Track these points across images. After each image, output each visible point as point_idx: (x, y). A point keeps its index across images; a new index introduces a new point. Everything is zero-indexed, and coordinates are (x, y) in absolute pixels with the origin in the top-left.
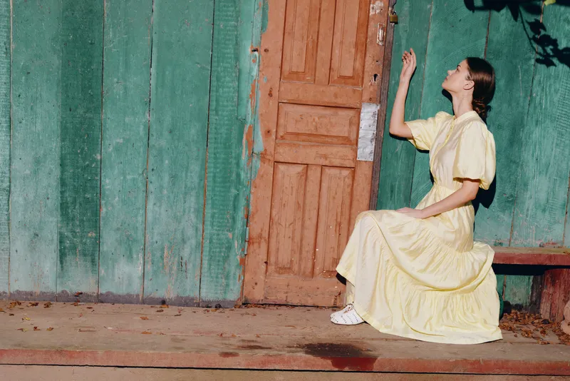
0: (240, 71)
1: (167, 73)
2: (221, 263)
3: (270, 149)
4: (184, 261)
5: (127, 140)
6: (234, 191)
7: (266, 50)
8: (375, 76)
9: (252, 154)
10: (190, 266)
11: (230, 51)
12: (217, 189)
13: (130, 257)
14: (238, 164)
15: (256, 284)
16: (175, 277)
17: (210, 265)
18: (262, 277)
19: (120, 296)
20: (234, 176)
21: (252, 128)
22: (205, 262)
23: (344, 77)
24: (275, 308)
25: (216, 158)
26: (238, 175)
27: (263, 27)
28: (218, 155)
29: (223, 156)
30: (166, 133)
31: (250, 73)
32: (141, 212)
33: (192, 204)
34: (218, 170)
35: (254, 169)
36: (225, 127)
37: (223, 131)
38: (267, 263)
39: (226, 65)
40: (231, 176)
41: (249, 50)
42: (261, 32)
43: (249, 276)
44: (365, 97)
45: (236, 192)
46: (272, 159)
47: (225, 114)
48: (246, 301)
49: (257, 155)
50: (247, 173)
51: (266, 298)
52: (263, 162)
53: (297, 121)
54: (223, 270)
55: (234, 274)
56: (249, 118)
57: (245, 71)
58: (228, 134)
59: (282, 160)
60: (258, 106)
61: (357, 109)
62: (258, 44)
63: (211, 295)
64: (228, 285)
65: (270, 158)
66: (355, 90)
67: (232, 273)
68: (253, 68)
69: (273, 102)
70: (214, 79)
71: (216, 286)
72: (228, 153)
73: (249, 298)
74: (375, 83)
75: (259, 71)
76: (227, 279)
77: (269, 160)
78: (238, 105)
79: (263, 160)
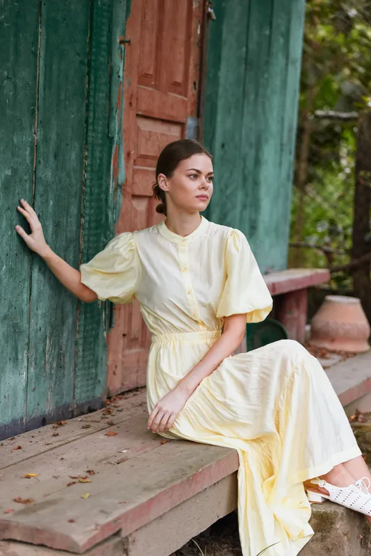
0: (112, 68)
1: (54, 67)
2: (92, 346)
3: (130, 179)
4: (64, 349)
5: (15, 171)
7: (129, 42)
8: (195, 84)
9: (118, 186)
10: (67, 359)
11: (104, 39)
12: (91, 238)
13: (16, 359)
14: (107, 200)
15: (116, 367)
16: (54, 377)
17: (84, 351)
18: (120, 356)
19: (5, 426)
20: (104, 217)
21: (118, 150)
22: (81, 348)
23: (176, 84)
24: (131, 394)
25: (91, 194)
26: (107, 216)
27: (128, 10)
28: (93, 189)
29: (96, 191)
30: (51, 159)
31: (118, 73)
32: (27, 284)
34: (93, 211)
35: (117, 206)
36: (99, 149)
37: (98, 154)
38: (124, 335)
39: (102, 59)
40: (101, 219)
41: (118, 41)
42: (127, 17)
43: (111, 358)
44: (189, 110)
45: (105, 240)
46: (130, 192)
47: (100, 129)
48: (109, 393)
49: (121, 187)
50: (113, 213)
51: (123, 384)
52: (124, 196)
53: (148, 140)
54: (93, 355)
55: (102, 359)
56: (116, 135)
57: (115, 69)
58: (101, 159)
59: (137, 193)
60: (122, 119)
61: (182, 125)
62: (124, 33)
63: (84, 395)
64: (96, 375)
65: (128, 189)
66: (183, 100)
67: (100, 357)
68: (120, 65)
69: (132, 114)
70: (92, 79)
71: (88, 380)
72: (100, 186)
73: (111, 389)
74: (195, 92)
75: (124, 70)
76: (96, 367)
77: (128, 193)
78: (109, 118)
79: (124, 193)
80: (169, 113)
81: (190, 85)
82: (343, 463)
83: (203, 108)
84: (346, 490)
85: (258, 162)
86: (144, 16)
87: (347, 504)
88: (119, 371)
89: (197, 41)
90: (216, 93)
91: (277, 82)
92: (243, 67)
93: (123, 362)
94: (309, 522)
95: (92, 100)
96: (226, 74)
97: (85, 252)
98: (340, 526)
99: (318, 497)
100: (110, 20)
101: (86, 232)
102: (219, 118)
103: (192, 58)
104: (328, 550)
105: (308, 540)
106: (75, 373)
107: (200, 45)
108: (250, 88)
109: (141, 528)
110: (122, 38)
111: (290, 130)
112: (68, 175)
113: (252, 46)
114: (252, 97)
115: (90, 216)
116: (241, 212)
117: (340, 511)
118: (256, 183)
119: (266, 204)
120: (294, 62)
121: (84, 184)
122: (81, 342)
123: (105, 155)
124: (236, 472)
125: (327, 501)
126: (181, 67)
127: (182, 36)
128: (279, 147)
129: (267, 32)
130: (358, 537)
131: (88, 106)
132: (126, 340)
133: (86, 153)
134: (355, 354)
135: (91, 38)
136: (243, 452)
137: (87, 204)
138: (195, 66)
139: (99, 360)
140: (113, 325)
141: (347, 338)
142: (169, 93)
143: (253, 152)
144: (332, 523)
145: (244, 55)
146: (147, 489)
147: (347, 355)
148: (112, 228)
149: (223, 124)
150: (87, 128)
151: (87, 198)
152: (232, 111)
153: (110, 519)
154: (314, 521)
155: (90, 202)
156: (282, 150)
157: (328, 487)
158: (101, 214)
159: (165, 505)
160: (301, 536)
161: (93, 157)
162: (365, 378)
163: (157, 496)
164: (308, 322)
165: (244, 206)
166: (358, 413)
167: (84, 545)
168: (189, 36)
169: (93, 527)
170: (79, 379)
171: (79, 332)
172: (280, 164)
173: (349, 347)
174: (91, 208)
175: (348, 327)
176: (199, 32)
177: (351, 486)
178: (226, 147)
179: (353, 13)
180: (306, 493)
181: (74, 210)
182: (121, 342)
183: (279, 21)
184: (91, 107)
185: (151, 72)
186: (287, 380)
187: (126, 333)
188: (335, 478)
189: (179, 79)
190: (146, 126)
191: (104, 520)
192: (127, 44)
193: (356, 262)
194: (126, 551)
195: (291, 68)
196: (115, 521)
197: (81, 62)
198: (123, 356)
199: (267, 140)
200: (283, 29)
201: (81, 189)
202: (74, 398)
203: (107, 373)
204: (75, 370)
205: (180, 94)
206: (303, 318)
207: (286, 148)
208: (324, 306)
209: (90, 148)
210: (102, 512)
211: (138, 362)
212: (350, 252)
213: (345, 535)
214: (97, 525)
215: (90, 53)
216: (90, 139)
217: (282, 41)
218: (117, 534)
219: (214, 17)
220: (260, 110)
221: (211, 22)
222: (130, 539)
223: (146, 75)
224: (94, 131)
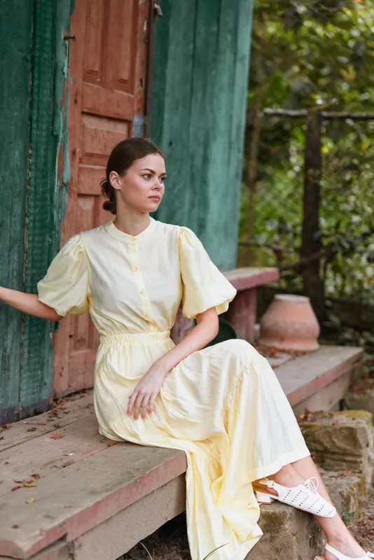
0: (56, 65)
2: (38, 347)
3: (76, 178)
4: (8, 351)
6: (48, 238)
7: (74, 38)
8: (141, 81)
9: (64, 185)
10: (12, 361)
11: (48, 35)
12: (36, 239)
14: (52, 199)
15: (63, 368)
17: (29, 353)
18: (67, 358)
20: (49, 216)
21: (63, 148)
22: (26, 350)
23: (123, 81)
24: (78, 396)
25: (36, 193)
26: (52, 216)
27: (72, 6)
28: (37, 188)
29: (41, 189)
31: (63, 69)
33: (15, 264)
34: (37, 210)
35: (63, 206)
36: (44, 147)
37: (42, 152)
38: (71, 336)
39: (45, 56)
40: (46, 218)
41: (63, 37)
42: (71, 13)
43: (57, 359)
44: (136, 107)
45: (50, 240)
46: (76, 190)
47: (44, 127)
48: (55, 395)
49: (66, 185)
50: (58, 212)
51: (69, 386)
52: (70, 194)
53: (93, 138)
54: (39, 356)
55: (48, 361)
56: (61, 133)
57: (60, 65)
58: (46, 157)
59: (83, 192)
60: (67, 116)
61: (129, 123)
62: (68, 28)
63: (29, 397)
64: (42, 378)
65: (75, 189)
66: (129, 98)
67: (46, 359)
68: (64, 62)
69: (78, 110)
70: (36, 76)
71: (33, 382)
72: (45, 184)
73: (57, 390)
74: (142, 89)
75: (68, 67)
76: (42, 369)
77: (74, 192)
78: (54, 115)
79: (70, 192)
80: (114, 110)
81: (137, 82)
82: (291, 464)
83: (150, 105)
84: (295, 490)
85: (206, 160)
86: (89, 12)
87: (296, 504)
88: (65, 372)
89: (143, 37)
90: (163, 90)
91: (224, 79)
92: (191, 63)
93: (69, 364)
94: (258, 523)
95: (36, 97)
96: (174, 72)
97: (30, 252)
98: (289, 526)
99: (266, 498)
100: (54, 15)
101: (30, 232)
102: (166, 116)
103: (138, 55)
104: (277, 551)
105: (256, 540)
106: (20, 375)
107: (146, 41)
108: (198, 85)
109: (87, 532)
110: (67, 34)
111: (239, 127)
112: (12, 175)
113: (199, 43)
114: (199, 95)
115: (35, 215)
116: (190, 211)
117: (289, 511)
118: (204, 182)
119: (214, 202)
120: (242, 60)
121: (28, 182)
122: (26, 343)
123: (50, 154)
124: (185, 474)
125: (276, 501)
126: (127, 64)
127: (127, 33)
128: (227, 146)
129: (215, 29)
130: (307, 537)
131: (31, 103)
132: (72, 341)
133: (30, 152)
134: (304, 353)
135: (34, 33)
136: (191, 453)
137: (32, 203)
138: (142, 63)
139: (45, 362)
140: (59, 326)
141: (296, 337)
142: (116, 91)
143: (200, 151)
144: (281, 523)
145: (191, 53)
146: (93, 492)
147: (297, 354)
148: (57, 227)
149: (171, 121)
150: (31, 125)
151: (31, 197)
152: (180, 110)
153: (55, 524)
154: (263, 522)
155: (35, 200)
156: (230, 148)
157: (277, 487)
158: (46, 213)
159: (112, 509)
160: (250, 537)
161: (37, 156)
162: (314, 377)
163: (103, 500)
164: (258, 321)
165: (193, 205)
166: (307, 412)
167: (29, 551)
168: (135, 32)
169: (38, 532)
170: (24, 381)
171: (24, 333)
172: (229, 162)
173: (298, 346)
174: (36, 207)
175: (297, 326)
176: (145, 28)
177: (300, 487)
178: (174, 144)
179: (301, 9)
180: (255, 493)
181: (18, 209)
182: (68, 343)
183: (227, 18)
184: (35, 105)
185: (96, 69)
186: (235, 379)
187: (72, 334)
188: (283, 479)
189: (125, 75)
190: (92, 124)
191: (49, 525)
192: (71, 40)
193: (305, 260)
194: (72, 556)
195: (239, 65)
196: (61, 525)
197: (25, 59)
198: (70, 358)
199: (215, 138)
200: (231, 25)
201: (25, 187)
202: (19, 401)
203: (53, 375)
204: (20, 372)
205: (126, 91)
206: (252, 317)
207: (235, 146)
208: (274, 305)
209: (34, 146)
210: (47, 516)
211: (85, 363)
212: (300, 251)
213: (294, 535)
214: (42, 530)
215: (33, 50)
216: (34, 138)
217: (229, 37)
218: (63, 538)
219: (160, 13)
220: (208, 107)
221: (157, 19)
222: (76, 544)
223: (91, 72)
224: (38, 128)
